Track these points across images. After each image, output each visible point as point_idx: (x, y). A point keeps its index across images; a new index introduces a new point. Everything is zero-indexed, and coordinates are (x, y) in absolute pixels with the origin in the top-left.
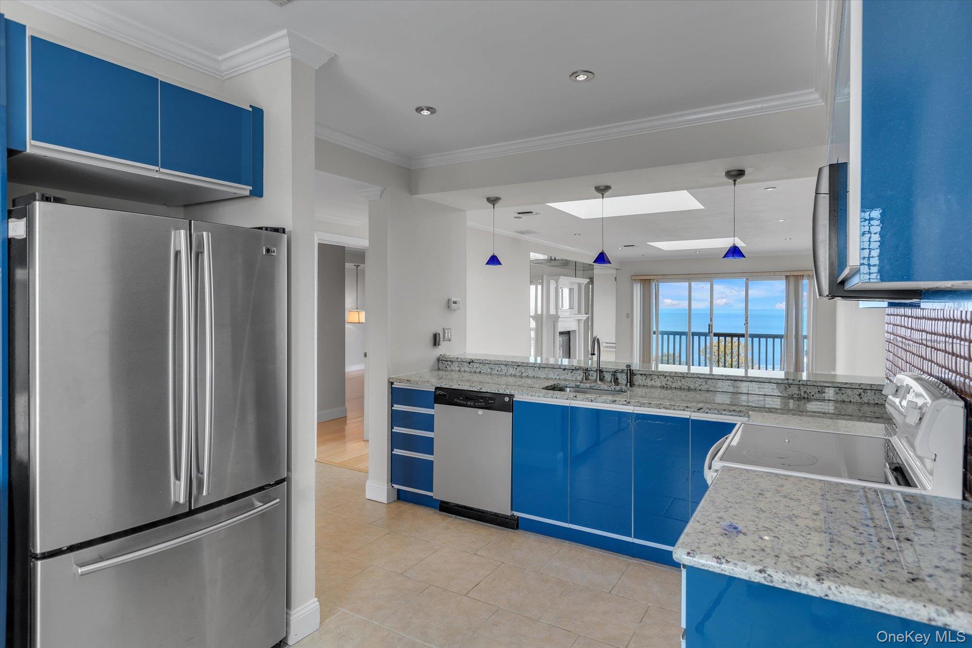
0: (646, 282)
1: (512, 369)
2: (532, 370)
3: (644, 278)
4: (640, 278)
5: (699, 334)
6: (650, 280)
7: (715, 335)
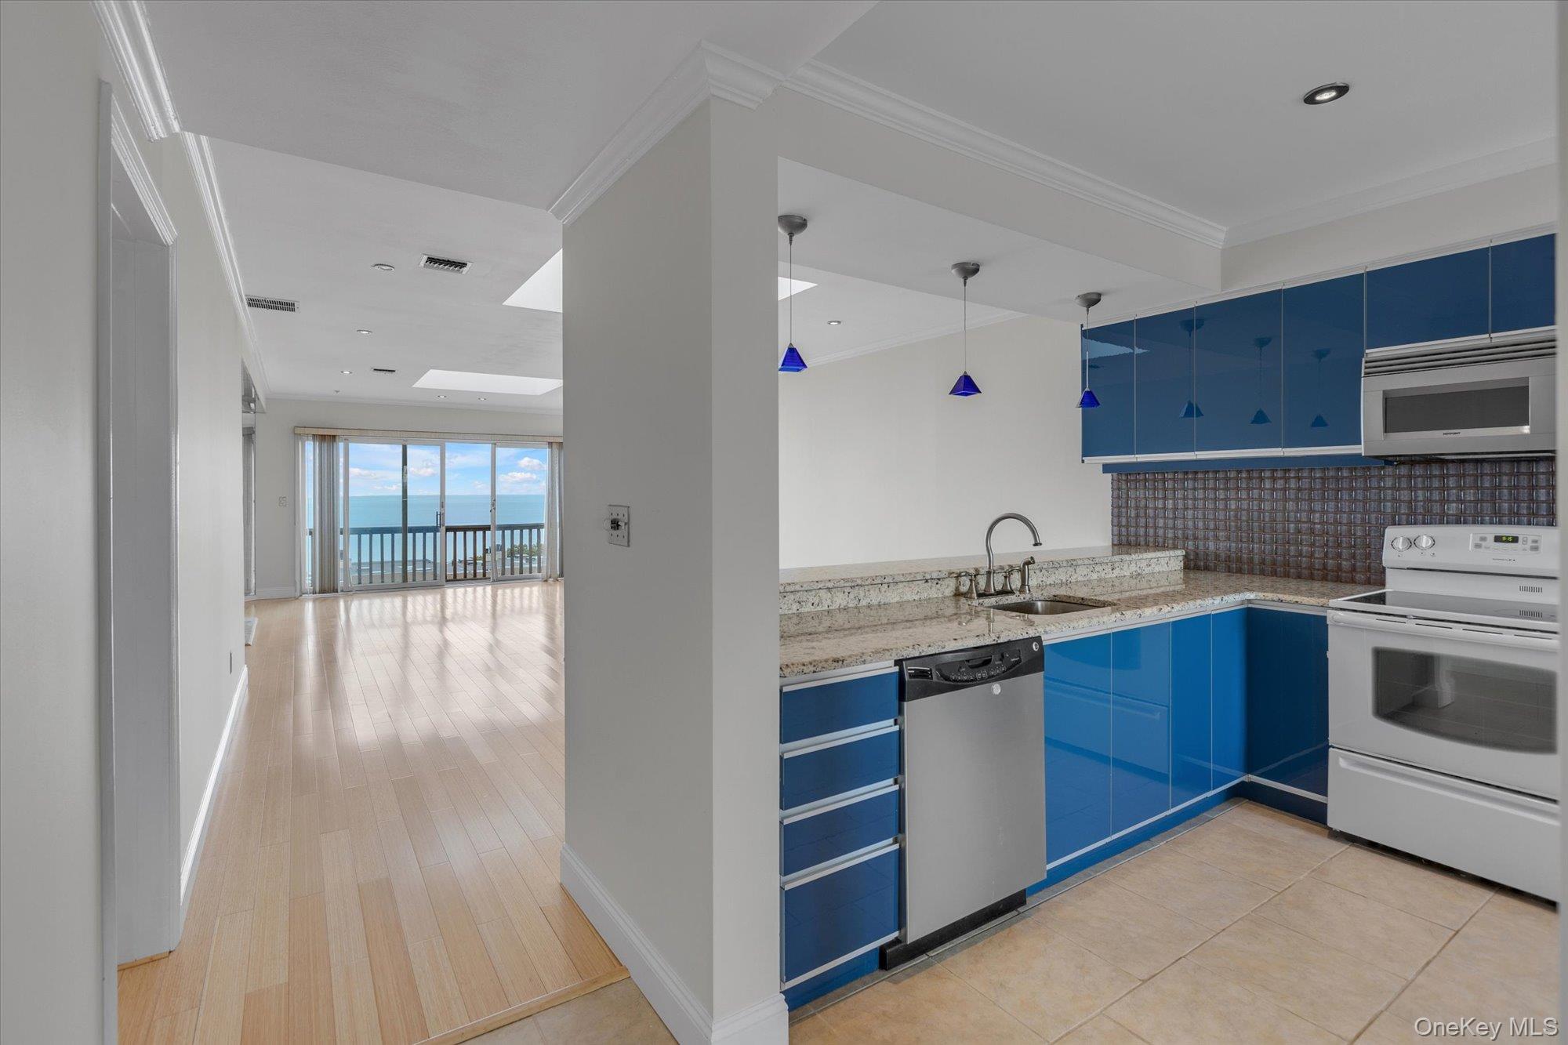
0: (327, 439)
1: (841, 595)
2: (877, 590)
3: (321, 432)
4: (315, 432)
5: (424, 530)
6: (334, 436)
7: (448, 529)
